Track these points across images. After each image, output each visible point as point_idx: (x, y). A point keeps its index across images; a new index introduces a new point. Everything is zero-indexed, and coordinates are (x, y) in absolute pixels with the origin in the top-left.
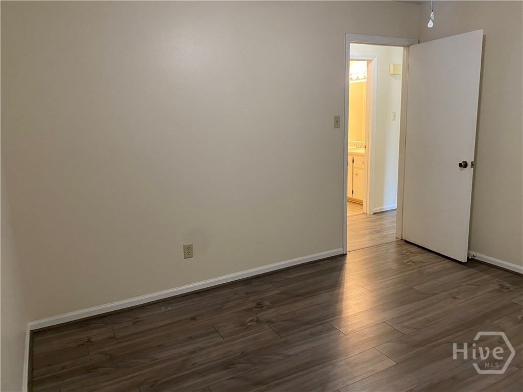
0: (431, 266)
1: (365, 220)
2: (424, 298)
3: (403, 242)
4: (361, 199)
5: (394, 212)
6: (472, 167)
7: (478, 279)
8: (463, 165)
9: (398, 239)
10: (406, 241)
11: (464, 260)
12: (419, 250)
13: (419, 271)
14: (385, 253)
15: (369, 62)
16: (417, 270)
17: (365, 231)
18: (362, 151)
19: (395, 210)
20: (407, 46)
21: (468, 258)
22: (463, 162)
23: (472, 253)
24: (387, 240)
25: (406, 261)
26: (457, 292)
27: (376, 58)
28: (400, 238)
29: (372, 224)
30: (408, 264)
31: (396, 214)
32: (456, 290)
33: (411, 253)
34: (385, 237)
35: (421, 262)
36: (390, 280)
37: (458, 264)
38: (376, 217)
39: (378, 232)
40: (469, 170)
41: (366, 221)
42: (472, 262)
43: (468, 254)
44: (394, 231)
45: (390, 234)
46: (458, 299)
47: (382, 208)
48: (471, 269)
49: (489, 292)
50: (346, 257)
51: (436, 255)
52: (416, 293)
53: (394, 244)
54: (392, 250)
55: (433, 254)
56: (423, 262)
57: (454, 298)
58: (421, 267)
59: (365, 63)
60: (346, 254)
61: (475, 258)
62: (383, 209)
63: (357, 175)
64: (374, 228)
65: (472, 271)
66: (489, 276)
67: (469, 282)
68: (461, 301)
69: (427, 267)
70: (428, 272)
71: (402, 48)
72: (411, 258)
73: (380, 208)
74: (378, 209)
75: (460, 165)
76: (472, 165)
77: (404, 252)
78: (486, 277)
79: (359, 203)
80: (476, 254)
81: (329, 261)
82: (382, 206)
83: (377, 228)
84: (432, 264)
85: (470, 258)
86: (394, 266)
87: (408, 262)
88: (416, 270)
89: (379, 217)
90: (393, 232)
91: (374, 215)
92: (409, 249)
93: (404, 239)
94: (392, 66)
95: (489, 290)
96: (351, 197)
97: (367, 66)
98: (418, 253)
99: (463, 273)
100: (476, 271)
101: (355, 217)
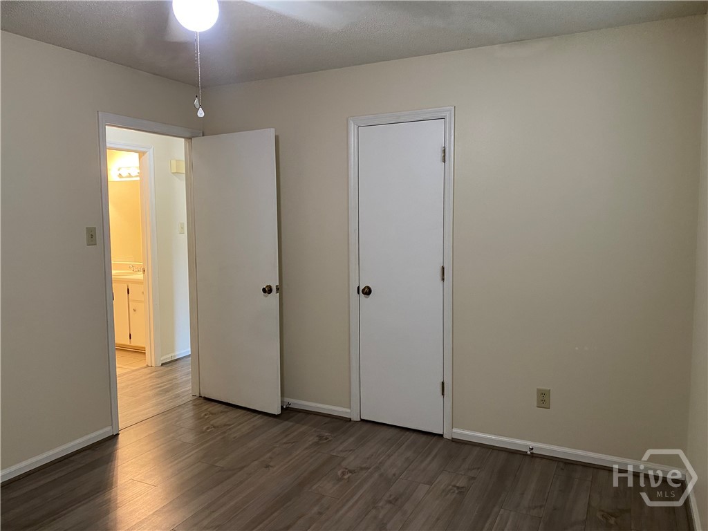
0: (239, 427)
1: (149, 376)
2: (229, 477)
3: (202, 401)
4: (143, 346)
5: (188, 359)
6: (277, 292)
7: (295, 433)
8: (268, 290)
9: (195, 397)
10: (206, 399)
11: (277, 411)
12: (222, 408)
13: (222, 438)
14: (177, 421)
15: (142, 154)
16: (220, 437)
17: (149, 393)
18: (140, 276)
19: (189, 356)
20: (189, 138)
21: (282, 407)
22: (267, 286)
23: (287, 400)
24: (179, 401)
25: (205, 428)
26: (271, 458)
27: (151, 150)
28: (198, 394)
29: (160, 381)
30: (209, 431)
31: (190, 362)
32: (269, 455)
33: (212, 414)
34: (177, 396)
35: (225, 425)
36: (182, 461)
37: (271, 419)
38: (165, 369)
39: (167, 391)
40: (275, 296)
41: (149, 378)
42: (288, 412)
43: (282, 402)
44: (189, 387)
45: (183, 392)
46: (272, 467)
47: (173, 354)
48: (286, 422)
49: (306, 448)
50: (117, 439)
51: (244, 411)
52: (219, 471)
53: (190, 407)
54: (188, 414)
55: (239, 410)
56: (229, 425)
57: (267, 467)
58: (225, 432)
59: (136, 155)
60: (118, 434)
61: (290, 406)
62: (175, 356)
63: (135, 310)
64: (161, 387)
65: (288, 424)
66: (306, 427)
67: (285, 440)
68: (275, 469)
69: (233, 430)
70: (234, 438)
71: (183, 139)
72: (212, 422)
73: (170, 355)
74: (167, 358)
75: (264, 290)
76: (278, 289)
77: (203, 415)
78: (304, 428)
79: (140, 351)
80: (291, 401)
81: (88, 452)
82: (173, 351)
83: (165, 385)
84: (240, 424)
85: (285, 407)
86: (190, 438)
87: (208, 428)
88: (218, 438)
89: (170, 368)
90: (188, 389)
91: (163, 367)
92: (209, 410)
93: (203, 395)
94: (174, 162)
95: (307, 445)
96: (128, 344)
97: (139, 159)
98: (222, 412)
99: (277, 429)
100: (291, 424)
101: (133, 373)
